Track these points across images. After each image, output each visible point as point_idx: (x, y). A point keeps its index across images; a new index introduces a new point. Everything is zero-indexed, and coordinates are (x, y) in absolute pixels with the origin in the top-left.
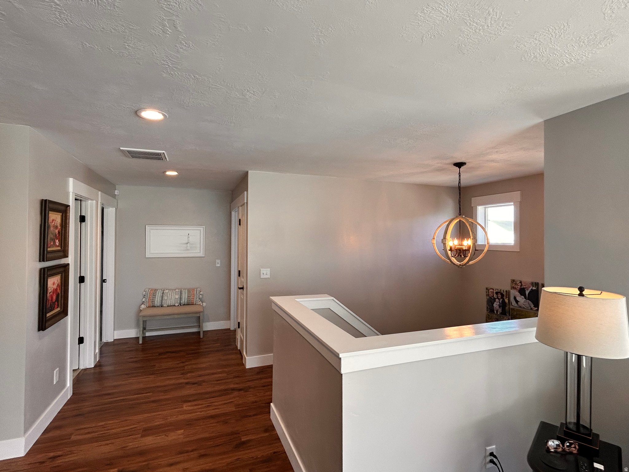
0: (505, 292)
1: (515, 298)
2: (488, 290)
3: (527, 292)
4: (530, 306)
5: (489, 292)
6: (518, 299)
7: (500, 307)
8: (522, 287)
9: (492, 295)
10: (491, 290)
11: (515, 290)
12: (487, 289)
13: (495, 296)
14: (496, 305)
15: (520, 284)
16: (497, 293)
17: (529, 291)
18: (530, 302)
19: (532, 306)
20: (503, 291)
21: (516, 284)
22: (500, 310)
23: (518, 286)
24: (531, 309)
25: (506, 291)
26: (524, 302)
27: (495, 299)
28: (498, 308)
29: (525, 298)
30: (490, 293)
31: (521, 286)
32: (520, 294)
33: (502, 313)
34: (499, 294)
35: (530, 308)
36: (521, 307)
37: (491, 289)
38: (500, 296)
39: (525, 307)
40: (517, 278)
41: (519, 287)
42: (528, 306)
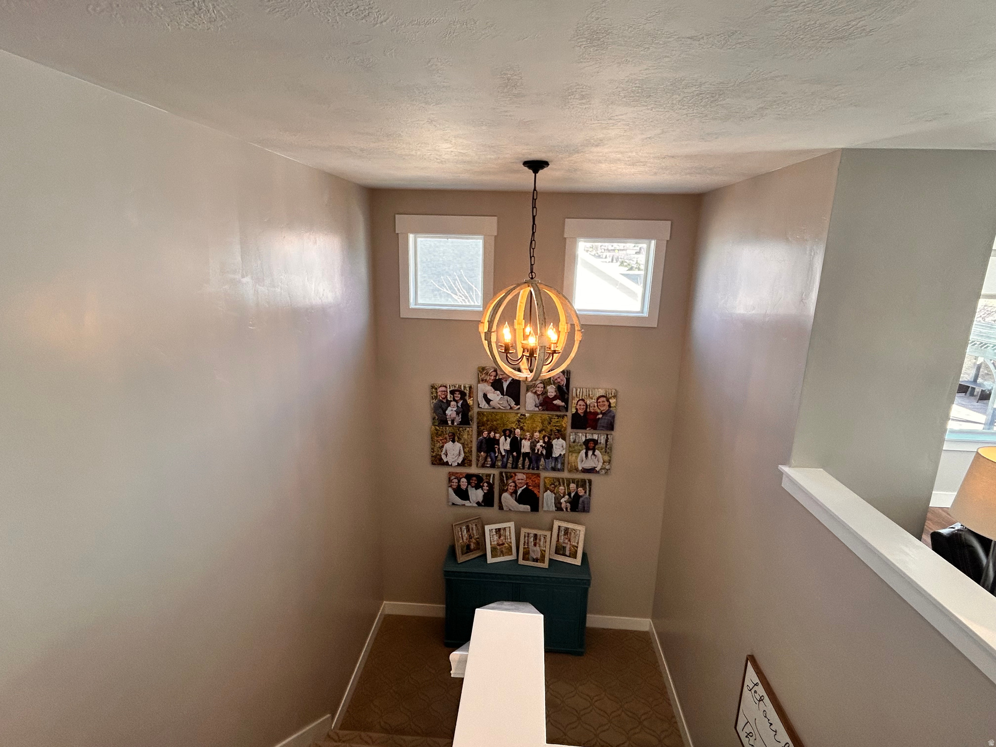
0: (468, 389)
1: (485, 396)
2: (436, 389)
3: (505, 385)
4: (509, 405)
5: (437, 392)
6: (489, 396)
7: (458, 414)
8: (497, 378)
9: (443, 396)
10: (443, 389)
11: (486, 384)
12: (433, 387)
13: (449, 397)
14: (451, 412)
15: (494, 374)
16: (452, 392)
17: (508, 382)
18: (509, 399)
19: (513, 403)
20: (465, 387)
21: (487, 374)
22: (458, 419)
23: (492, 376)
24: (511, 408)
25: (470, 388)
26: (500, 400)
27: (448, 403)
28: (454, 415)
29: (502, 394)
30: (439, 393)
31: (496, 376)
32: (494, 389)
33: (461, 423)
34: (457, 393)
35: (509, 407)
36: (494, 408)
37: (441, 386)
38: (458, 396)
39: (501, 408)
41: (492, 378)
42: (506, 404)
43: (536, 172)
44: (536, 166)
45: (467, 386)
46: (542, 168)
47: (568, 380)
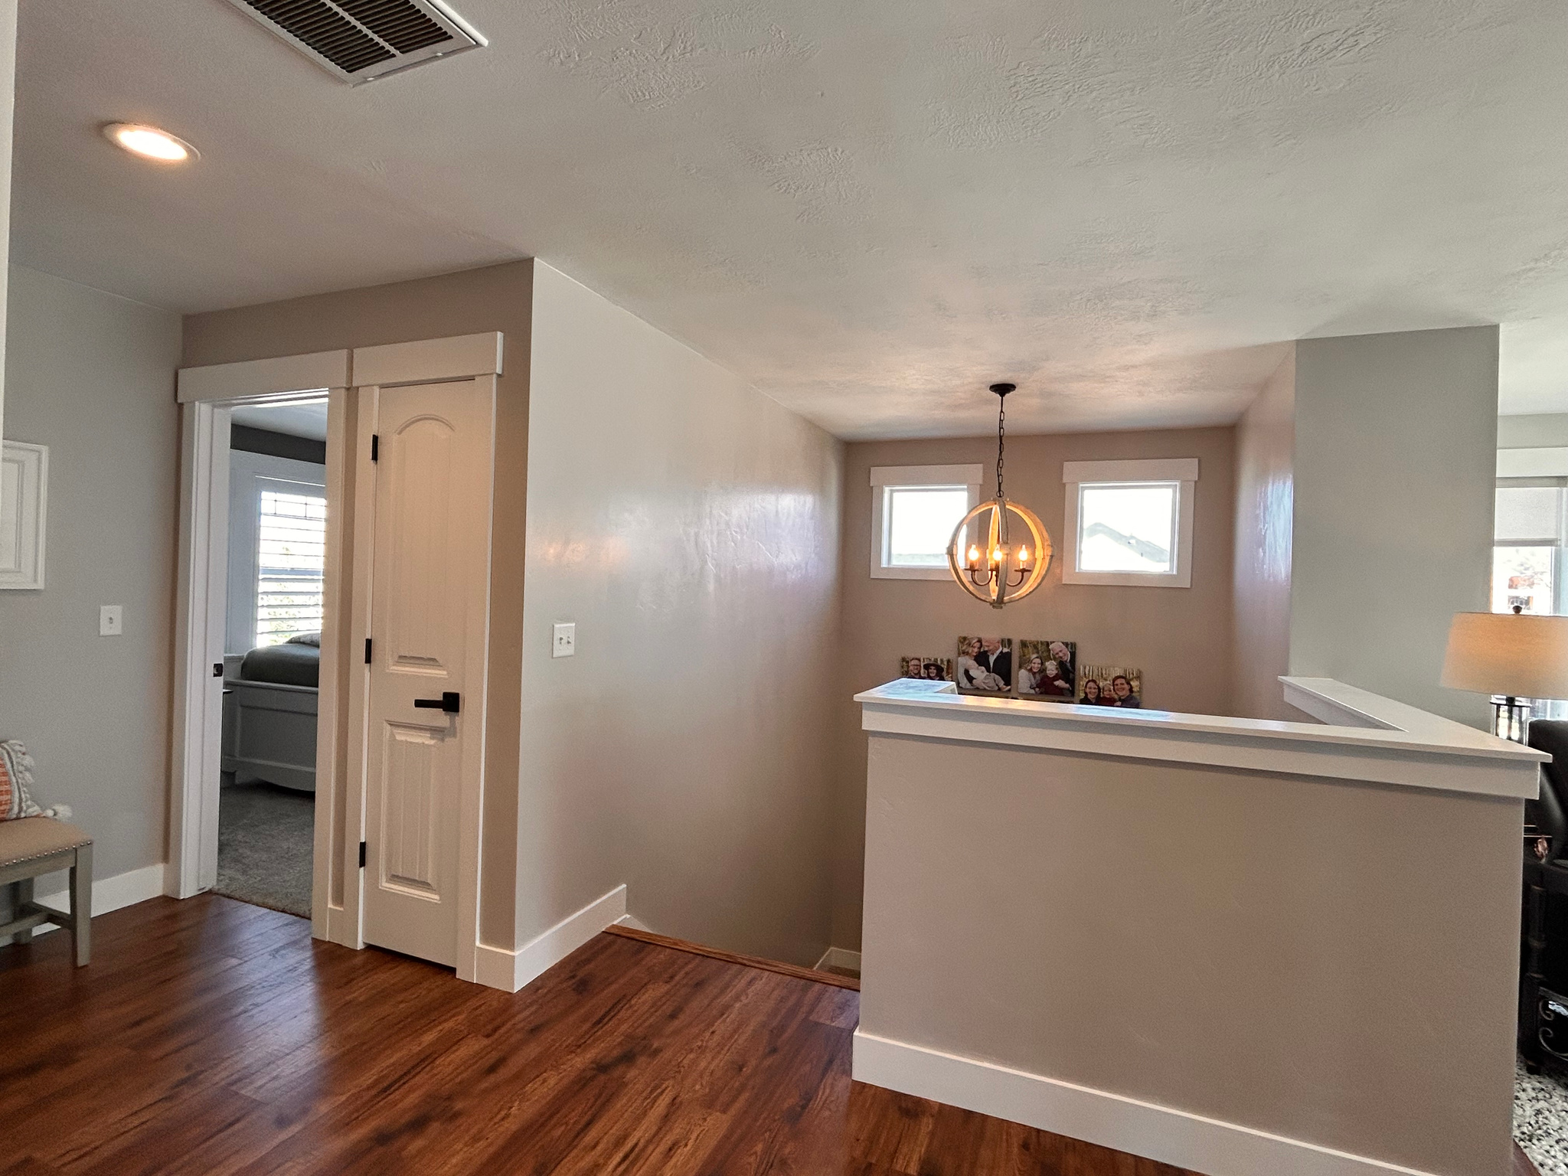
0: (946, 663)
1: (967, 672)
2: (908, 662)
3: (992, 659)
4: (997, 685)
5: (908, 667)
6: (972, 673)
8: (982, 650)
9: (916, 672)
10: (915, 662)
11: (967, 657)
12: (904, 660)
13: (923, 672)
15: (978, 645)
16: (927, 667)
17: (995, 656)
18: (997, 677)
19: (1002, 683)
20: (942, 660)
21: (969, 644)
23: (975, 647)
24: (999, 689)
25: (949, 661)
26: (985, 678)
29: (988, 670)
30: (911, 668)
31: (980, 648)
32: (978, 663)
34: (933, 668)
35: (997, 688)
36: (978, 688)
37: (913, 659)
38: (933, 672)
39: (987, 688)
40: (973, 633)
41: (976, 650)
42: (992, 684)
43: (1002, 395)
44: (1003, 389)
45: (945, 659)
46: (1008, 391)
47: (1073, 655)
